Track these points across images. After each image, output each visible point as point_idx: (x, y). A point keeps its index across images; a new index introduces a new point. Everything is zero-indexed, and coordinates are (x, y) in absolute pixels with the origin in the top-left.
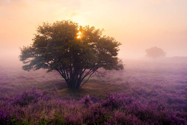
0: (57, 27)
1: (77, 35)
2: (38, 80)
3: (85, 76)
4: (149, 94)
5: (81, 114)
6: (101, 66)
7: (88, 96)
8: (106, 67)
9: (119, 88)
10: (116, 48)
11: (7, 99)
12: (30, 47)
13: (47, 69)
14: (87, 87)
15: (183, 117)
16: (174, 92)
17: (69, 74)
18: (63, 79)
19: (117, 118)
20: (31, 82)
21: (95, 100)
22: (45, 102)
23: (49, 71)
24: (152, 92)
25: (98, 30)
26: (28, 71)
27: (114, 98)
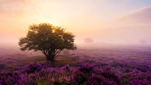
0: (41, 26)
1: (52, 31)
3: (57, 53)
4: (91, 62)
8: (67, 48)
9: (74, 59)
10: (73, 38)
13: (35, 50)
17: (47, 52)
20: (24, 57)
25: (63, 29)
26: (24, 51)
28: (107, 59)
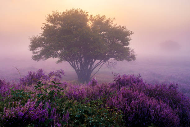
0: (67, 16)
1: (87, 24)
3: (95, 67)
6: (112, 57)
8: (117, 58)
10: (127, 37)
12: (40, 37)
17: (79, 64)
23: (59, 62)
25: (109, 20)
26: (38, 61)
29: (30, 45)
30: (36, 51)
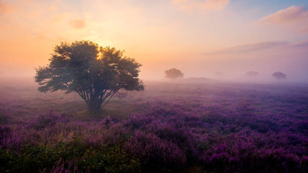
0: (77, 47)
1: (97, 56)
2: (56, 102)
3: (106, 97)
4: (168, 113)
5: (102, 135)
6: (122, 87)
7: (109, 117)
8: (127, 88)
9: (140, 108)
10: (136, 69)
11: (21, 123)
12: (47, 67)
13: (66, 91)
14: (109, 108)
15: (198, 133)
16: (191, 110)
17: (89, 95)
18: (83, 100)
19: (137, 137)
20: (48, 104)
21: (115, 120)
22: (63, 124)
23: (67, 93)
24: (171, 111)
25: (119, 51)
26: (45, 92)
27: (134, 118)
28: (201, 108)
29: (36, 75)
30: (42, 82)
